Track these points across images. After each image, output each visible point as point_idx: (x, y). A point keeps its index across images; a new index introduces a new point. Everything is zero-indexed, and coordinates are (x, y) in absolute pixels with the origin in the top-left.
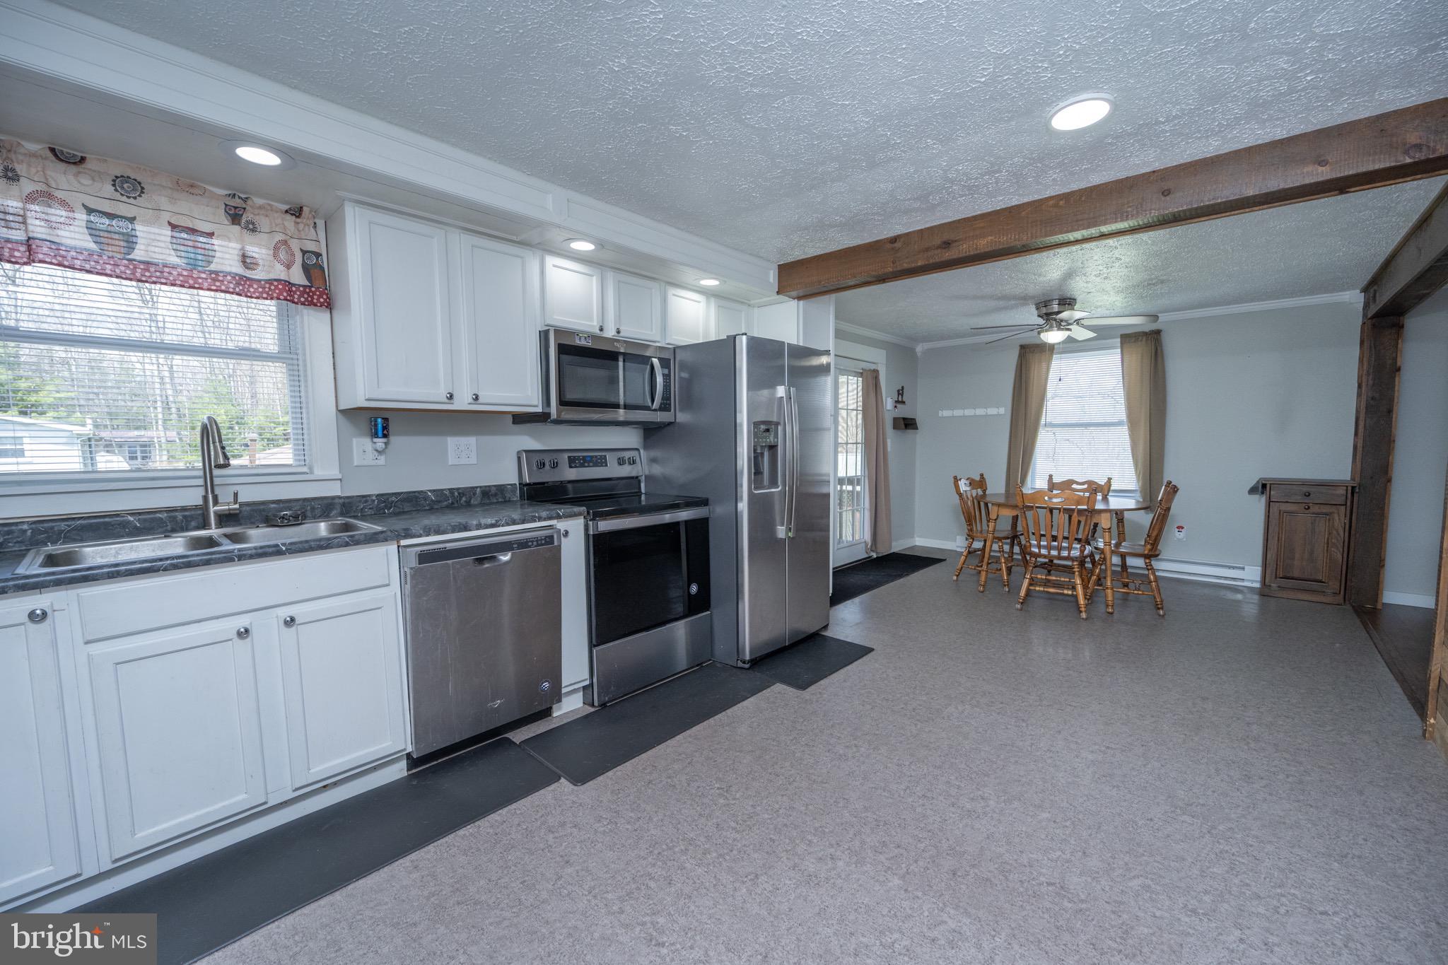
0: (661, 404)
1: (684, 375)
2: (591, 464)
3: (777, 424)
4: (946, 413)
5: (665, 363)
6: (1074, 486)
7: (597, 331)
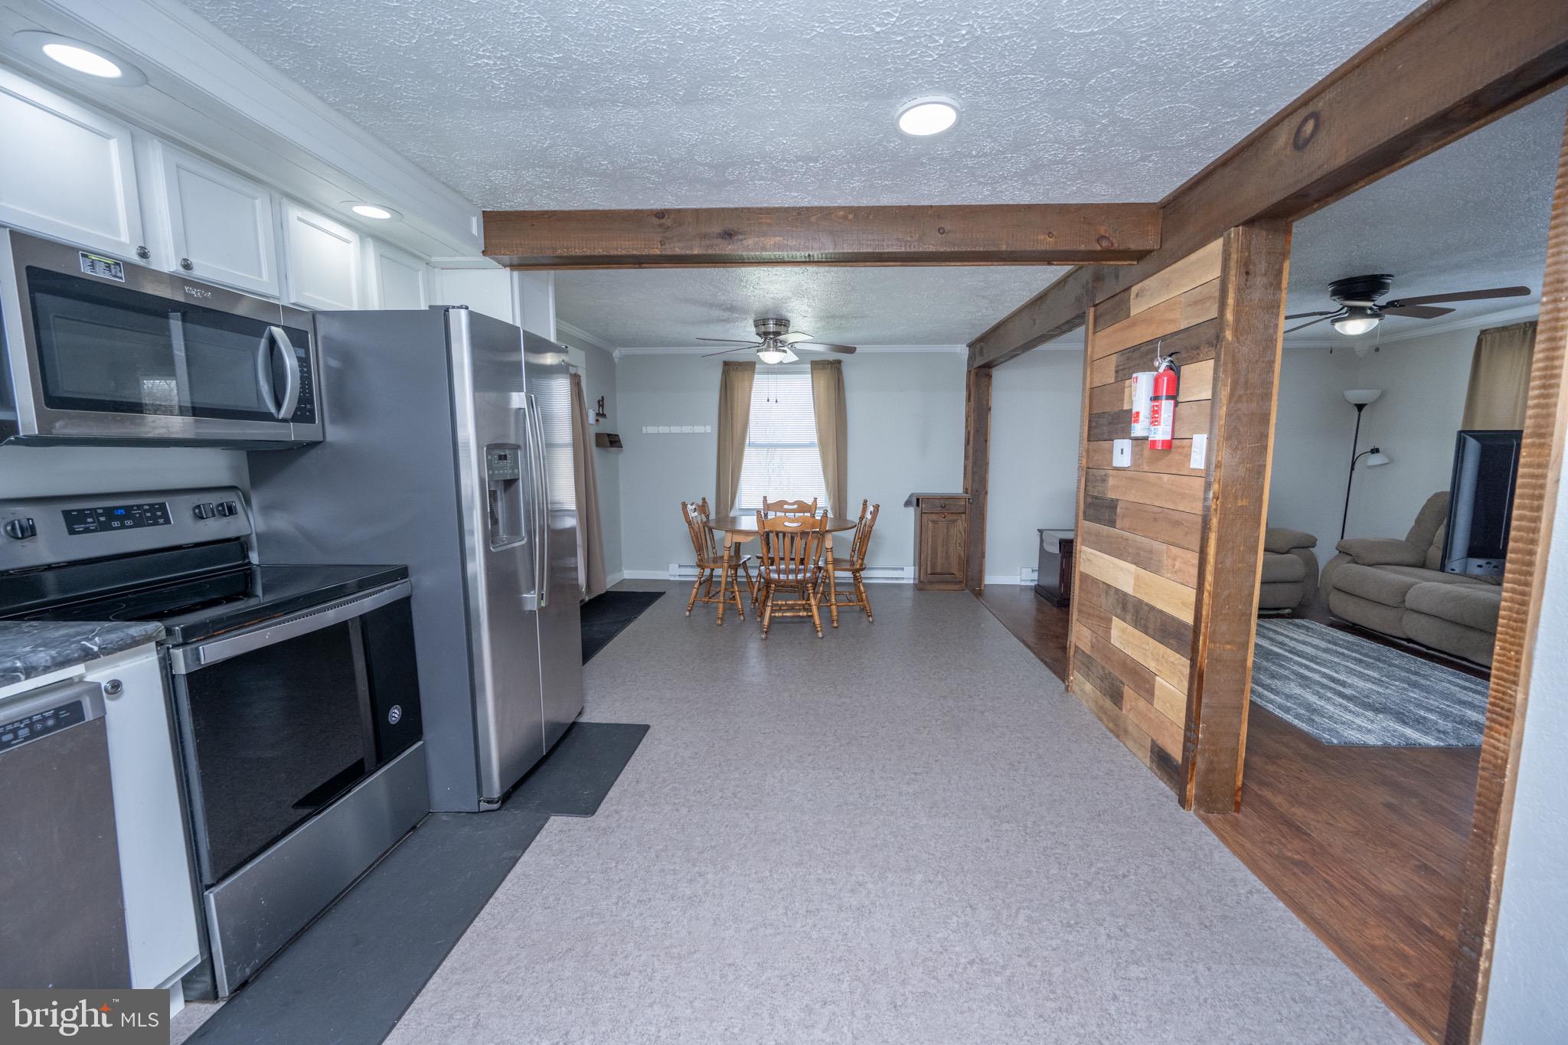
0: (297, 409)
1: (334, 363)
2: (129, 523)
3: (517, 447)
4: (651, 430)
5: (298, 338)
6: (786, 507)
7: (133, 257)
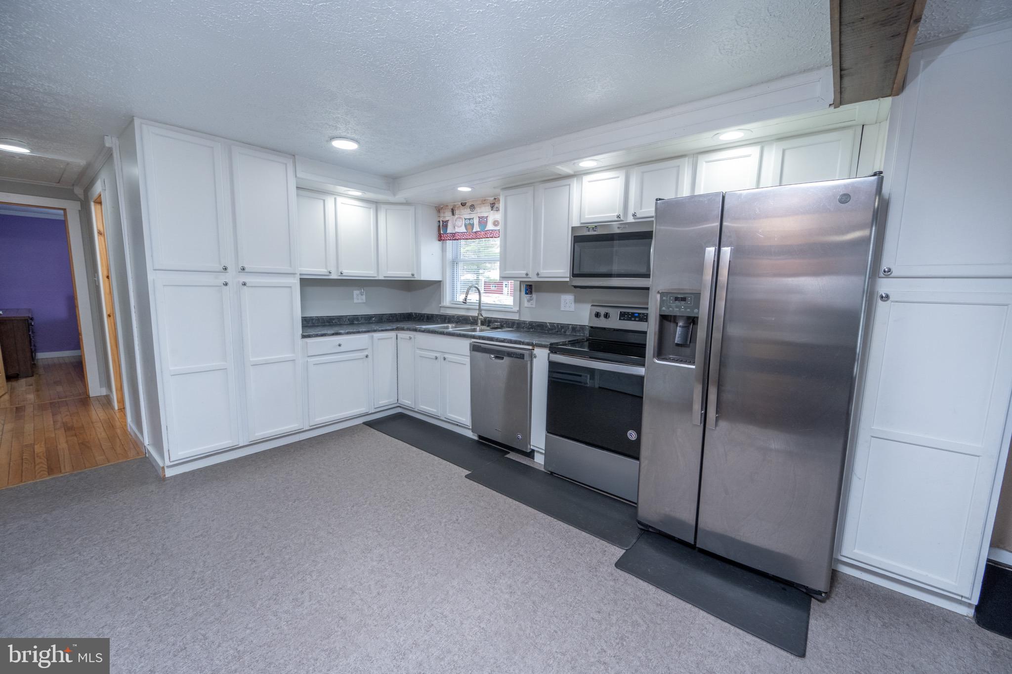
2: (637, 319)
7: (615, 219)
